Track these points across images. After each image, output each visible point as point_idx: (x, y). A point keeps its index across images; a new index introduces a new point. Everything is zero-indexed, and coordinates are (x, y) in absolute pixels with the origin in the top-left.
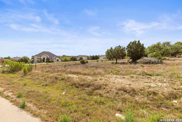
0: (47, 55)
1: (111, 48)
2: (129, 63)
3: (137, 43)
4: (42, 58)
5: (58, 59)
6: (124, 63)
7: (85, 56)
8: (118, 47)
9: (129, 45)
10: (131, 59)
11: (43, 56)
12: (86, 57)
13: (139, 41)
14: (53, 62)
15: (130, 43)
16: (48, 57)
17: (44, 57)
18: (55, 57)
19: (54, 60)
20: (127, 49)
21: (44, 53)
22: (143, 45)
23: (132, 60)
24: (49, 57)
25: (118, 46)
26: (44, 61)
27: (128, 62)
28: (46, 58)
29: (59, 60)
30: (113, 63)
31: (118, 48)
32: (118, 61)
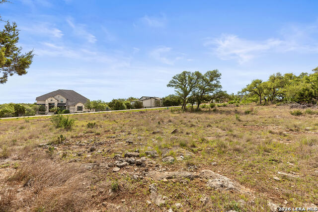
0: (61, 97)
5: (80, 104)
7: (151, 98)
11: (49, 100)
12: (153, 100)
14: (68, 112)
19: (71, 107)
24: (65, 101)
28: (56, 103)
29: (84, 106)
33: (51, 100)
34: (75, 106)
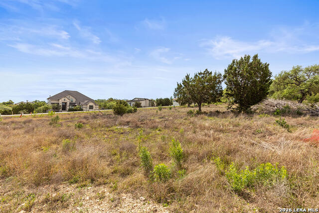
0: (71, 97)
1: (187, 77)
2: (232, 114)
3: (251, 61)
4: (61, 102)
5: (91, 104)
6: (217, 113)
7: (146, 99)
8: (204, 74)
9: (231, 67)
10: (235, 102)
11: (63, 99)
13: (256, 57)
14: (82, 110)
15: (234, 62)
16: (74, 102)
17: (66, 101)
18: (86, 101)
19: (84, 106)
20: (225, 77)
21: (66, 93)
22: (267, 66)
23: (237, 105)
24: (74, 100)
25: (203, 72)
26: (64, 108)
27: (229, 110)
28: (68, 102)
29: (94, 106)
30: (190, 113)
31: (203, 77)
32: (203, 109)
33: (65, 100)
34: (87, 105)
